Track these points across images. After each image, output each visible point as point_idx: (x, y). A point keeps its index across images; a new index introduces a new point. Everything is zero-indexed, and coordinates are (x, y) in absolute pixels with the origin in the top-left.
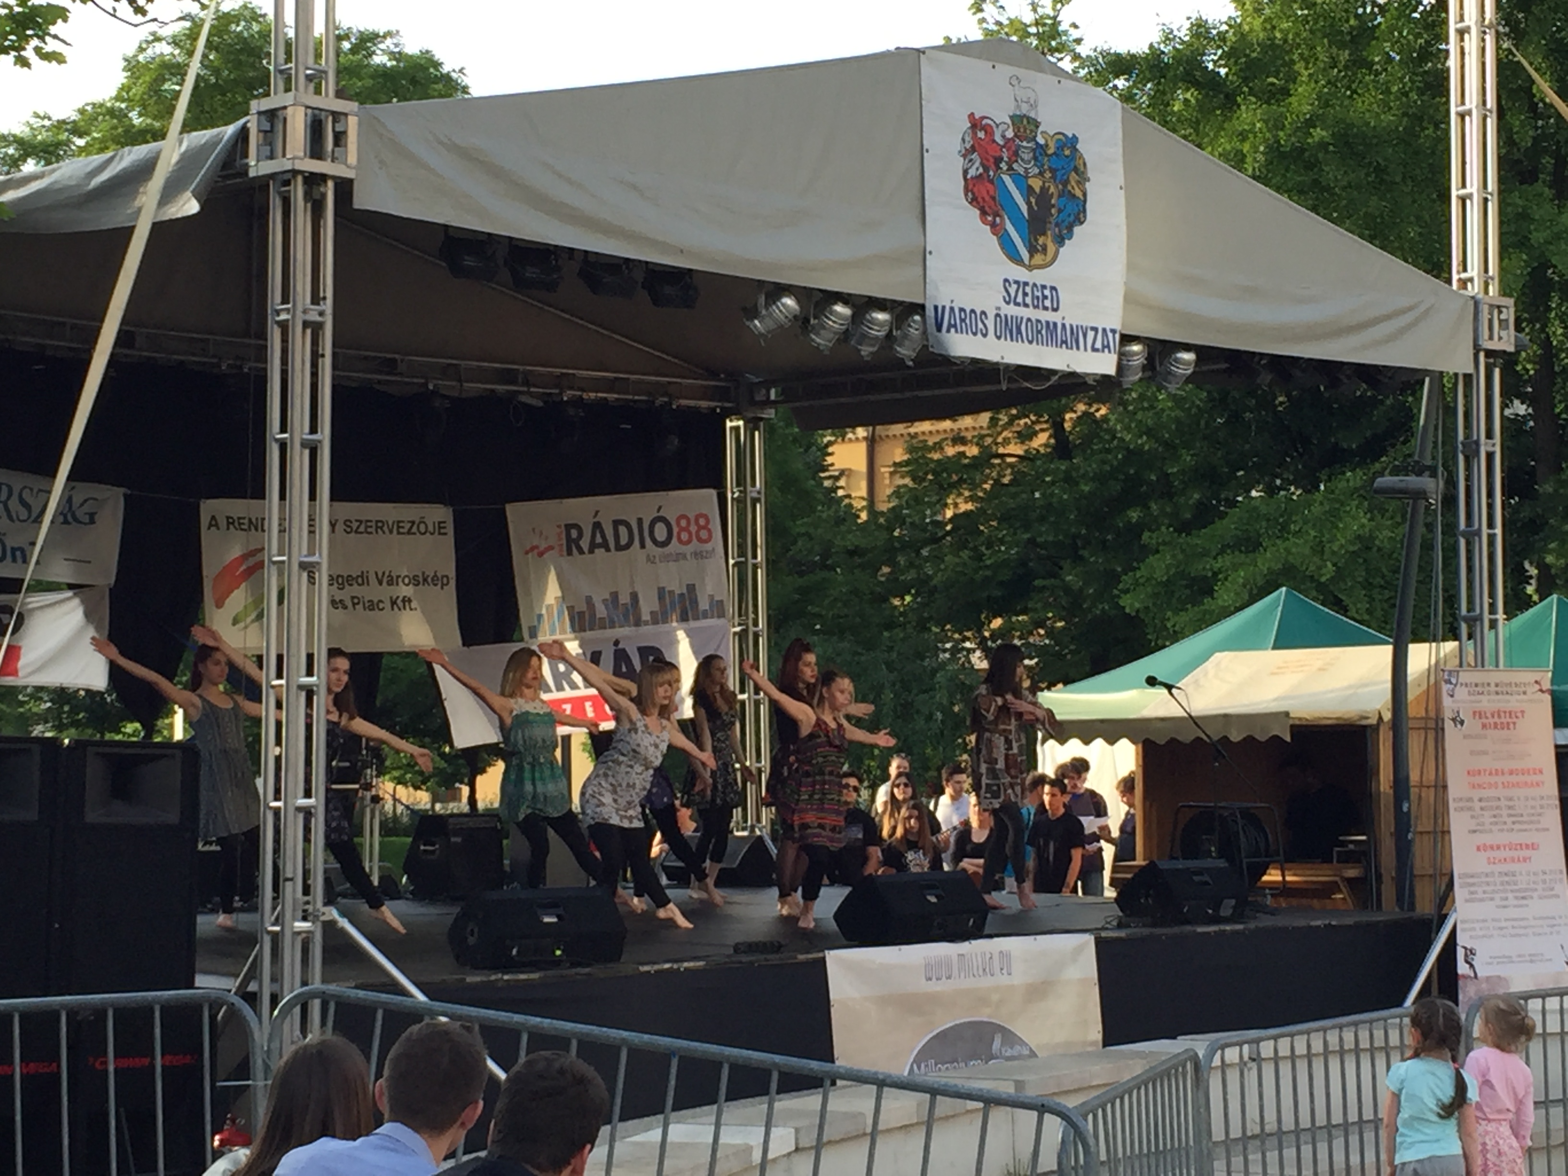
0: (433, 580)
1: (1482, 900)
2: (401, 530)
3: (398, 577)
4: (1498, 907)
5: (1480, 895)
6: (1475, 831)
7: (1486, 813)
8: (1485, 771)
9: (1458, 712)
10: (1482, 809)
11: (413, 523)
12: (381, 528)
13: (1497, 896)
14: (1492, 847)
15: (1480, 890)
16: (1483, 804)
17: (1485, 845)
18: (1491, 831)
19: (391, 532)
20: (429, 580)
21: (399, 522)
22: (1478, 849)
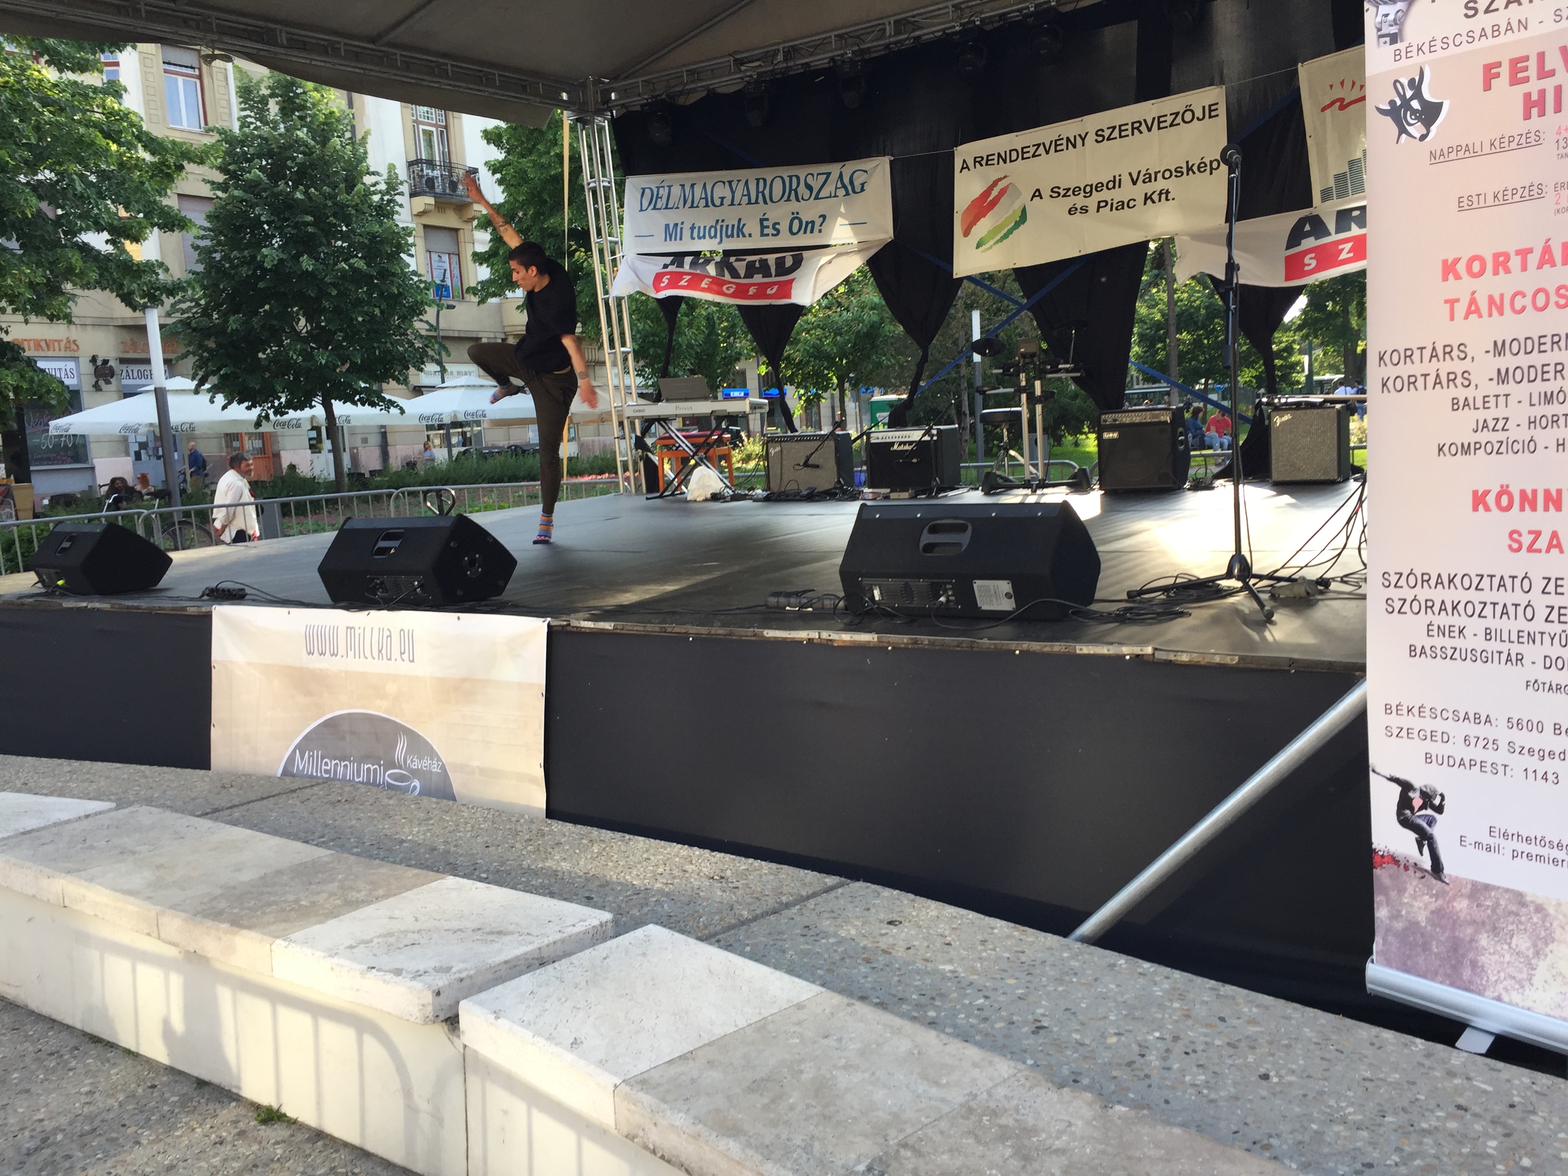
0: (1199, 168)
1: (1475, 656)
2: (1162, 125)
3: (1156, 173)
4: (1533, 685)
5: (1474, 641)
6: (1466, 450)
7: (1518, 391)
8: (1524, 253)
9: (1416, 86)
10: (1502, 377)
11: (1177, 114)
12: (1138, 128)
13: (1533, 652)
14: (1528, 501)
15: (1475, 626)
16: (1507, 362)
17: (1504, 491)
18: (1530, 447)
19: (1149, 130)
20: (1195, 168)
21: (1159, 117)
22: (1479, 500)
